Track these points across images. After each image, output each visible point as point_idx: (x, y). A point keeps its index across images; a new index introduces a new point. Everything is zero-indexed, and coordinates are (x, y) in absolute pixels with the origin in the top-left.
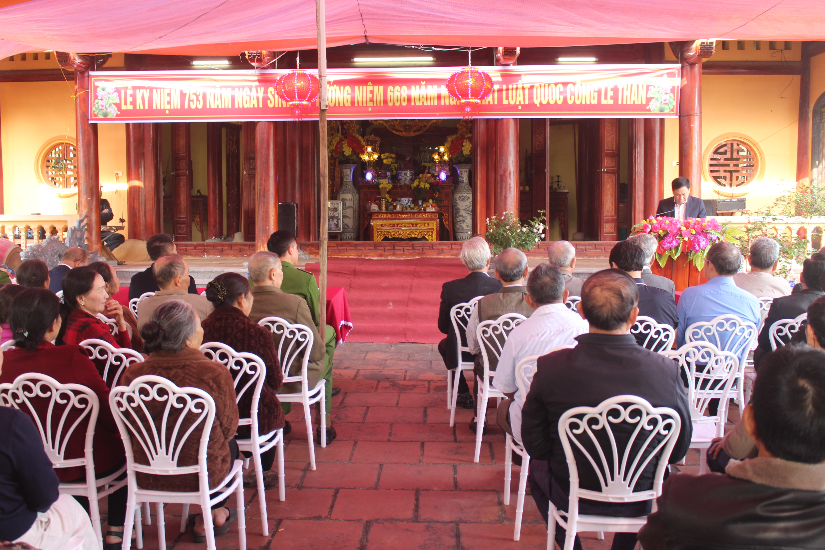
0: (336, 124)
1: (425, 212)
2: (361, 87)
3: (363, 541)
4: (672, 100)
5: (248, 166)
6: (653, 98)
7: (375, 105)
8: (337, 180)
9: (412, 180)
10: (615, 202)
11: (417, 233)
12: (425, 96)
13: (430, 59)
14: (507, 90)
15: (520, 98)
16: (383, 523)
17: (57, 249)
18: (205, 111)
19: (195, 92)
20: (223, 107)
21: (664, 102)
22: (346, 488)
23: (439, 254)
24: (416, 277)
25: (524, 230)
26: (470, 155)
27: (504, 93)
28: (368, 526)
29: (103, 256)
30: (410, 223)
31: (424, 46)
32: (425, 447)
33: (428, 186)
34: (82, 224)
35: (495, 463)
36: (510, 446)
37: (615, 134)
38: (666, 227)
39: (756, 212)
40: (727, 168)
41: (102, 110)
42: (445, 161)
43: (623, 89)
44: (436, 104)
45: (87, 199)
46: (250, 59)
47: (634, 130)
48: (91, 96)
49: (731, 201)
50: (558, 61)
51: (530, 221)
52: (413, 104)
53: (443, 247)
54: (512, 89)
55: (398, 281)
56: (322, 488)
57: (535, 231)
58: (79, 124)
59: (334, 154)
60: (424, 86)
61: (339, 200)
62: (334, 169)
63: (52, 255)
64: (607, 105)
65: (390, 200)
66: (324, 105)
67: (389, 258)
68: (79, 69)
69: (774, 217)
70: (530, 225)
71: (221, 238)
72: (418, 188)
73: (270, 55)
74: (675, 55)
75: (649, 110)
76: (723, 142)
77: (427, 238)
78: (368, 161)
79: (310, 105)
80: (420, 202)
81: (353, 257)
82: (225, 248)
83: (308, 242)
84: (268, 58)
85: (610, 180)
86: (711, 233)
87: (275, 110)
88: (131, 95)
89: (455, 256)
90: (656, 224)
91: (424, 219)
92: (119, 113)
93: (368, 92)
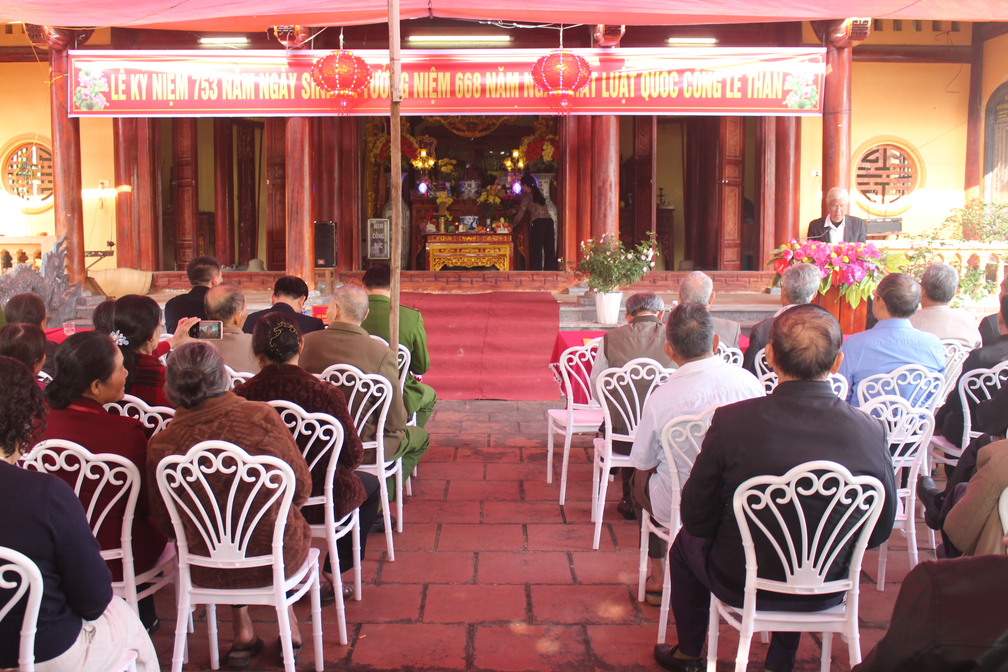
0: (381, 122)
1: (496, 234)
2: (422, 74)
3: (469, 650)
4: (814, 93)
5: (272, 174)
6: (791, 91)
7: (440, 96)
8: (382, 193)
9: (478, 193)
10: (738, 221)
11: (485, 261)
12: (503, 86)
13: (506, 39)
14: (608, 78)
15: (624, 90)
16: (491, 627)
17: (29, 281)
18: (220, 103)
19: (207, 78)
20: (244, 98)
21: (804, 96)
22: (436, 584)
23: (517, 287)
24: (492, 316)
25: (630, 256)
26: (552, 161)
27: (604, 82)
28: (471, 629)
29: (88, 289)
30: (477, 248)
31: (504, 21)
32: (528, 531)
33: (498, 200)
34: (61, 249)
35: (619, 549)
36: (648, 528)
37: (738, 136)
38: (812, 254)
39: (919, 236)
40: (879, 180)
41: (85, 100)
42: (519, 169)
43: (753, 79)
44: (517, 95)
45: (66, 215)
46: (280, 36)
47: (763, 131)
48: (71, 81)
49: (884, 221)
50: (667, 43)
51: (636, 245)
52: (488, 96)
53: (522, 279)
54: (614, 78)
55: (469, 321)
56: (406, 584)
57: (643, 258)
58: (56, 118)
59: (378, 160)
60: (502, 73)
61: (385, 218)
62: (378, 179)
63: (23, 288)
64: (733, 99)
65: (450, 219)
66: (397, 97)
67: (454, 292)
68: (56, 46)
69: (942, 241)
70: (636, 251)
71: (232, 267)
72: (485, 203)
73: (305, 30)
74: (818, 36)
75: (786, 106)
76: (873, 147)
77: (498, 267)
78: (422, 169)
79: (356, 97)
80: (488, 222)
81: (407, 291)
82: (244, 279)
83: (350, 272)
84: (303, 35)
85: (732, 194)
86: (869, 262)
87: (311, 102)
88: (124, 82)
89: (537, 290)
90: (800, 249)
91: (494, 243)
92: (108, 104)
93: (431, 80)
